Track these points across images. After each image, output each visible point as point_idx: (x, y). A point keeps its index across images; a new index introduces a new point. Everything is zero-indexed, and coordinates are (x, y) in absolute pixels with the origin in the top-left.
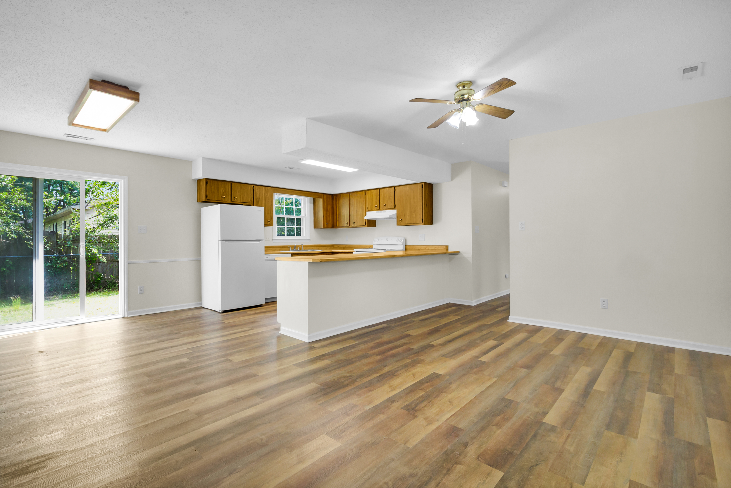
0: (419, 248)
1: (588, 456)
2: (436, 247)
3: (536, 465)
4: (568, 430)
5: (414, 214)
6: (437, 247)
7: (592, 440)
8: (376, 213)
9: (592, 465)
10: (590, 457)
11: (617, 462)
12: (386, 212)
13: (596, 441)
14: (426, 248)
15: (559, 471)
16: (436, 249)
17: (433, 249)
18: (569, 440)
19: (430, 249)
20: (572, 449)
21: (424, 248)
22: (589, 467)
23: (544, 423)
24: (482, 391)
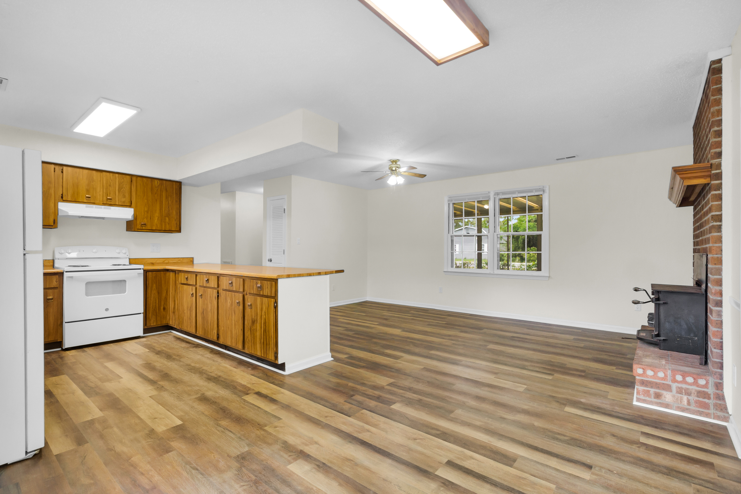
0: (154, 262)
2: (179, 259)
5: (167, 219)
6: (181, 259)
8: (86, 207)
12: (110, 209)
14: (164, 261)
16: (179, 261)
17: (175, 261)
19: (170, 262)
21: (162, 262)
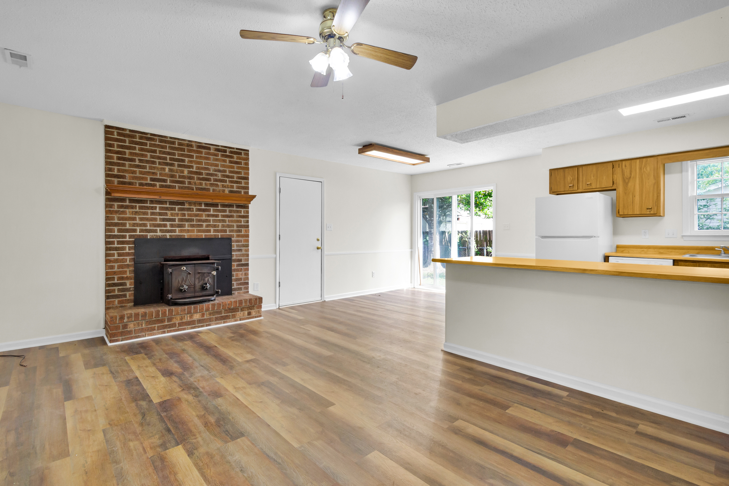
1: (114, 449)
3: (143, 418)
4: (151, 457)
7: (122, 464)
9: (106, 444)
10: (112, 449)
11: (87, 462)
13: (118, 466)
15: (125, 425)
18: (141, 449)
20: (131, 444)
22: (107, 441)
23: (178, 444)
24: (269, 425)
